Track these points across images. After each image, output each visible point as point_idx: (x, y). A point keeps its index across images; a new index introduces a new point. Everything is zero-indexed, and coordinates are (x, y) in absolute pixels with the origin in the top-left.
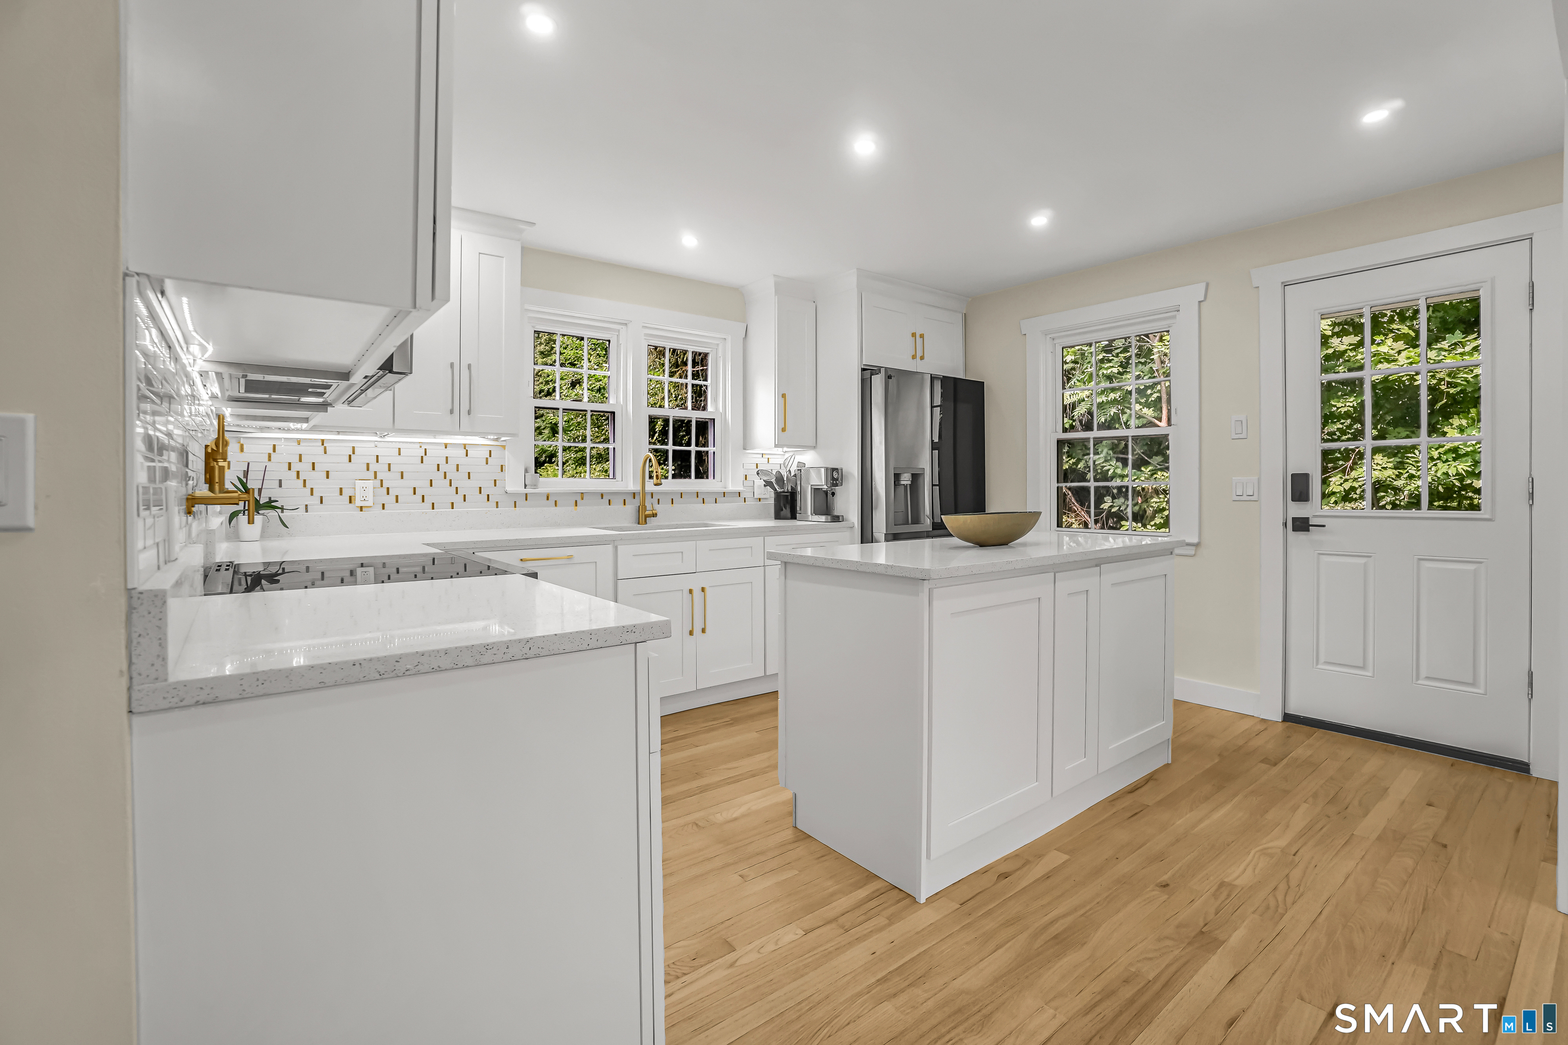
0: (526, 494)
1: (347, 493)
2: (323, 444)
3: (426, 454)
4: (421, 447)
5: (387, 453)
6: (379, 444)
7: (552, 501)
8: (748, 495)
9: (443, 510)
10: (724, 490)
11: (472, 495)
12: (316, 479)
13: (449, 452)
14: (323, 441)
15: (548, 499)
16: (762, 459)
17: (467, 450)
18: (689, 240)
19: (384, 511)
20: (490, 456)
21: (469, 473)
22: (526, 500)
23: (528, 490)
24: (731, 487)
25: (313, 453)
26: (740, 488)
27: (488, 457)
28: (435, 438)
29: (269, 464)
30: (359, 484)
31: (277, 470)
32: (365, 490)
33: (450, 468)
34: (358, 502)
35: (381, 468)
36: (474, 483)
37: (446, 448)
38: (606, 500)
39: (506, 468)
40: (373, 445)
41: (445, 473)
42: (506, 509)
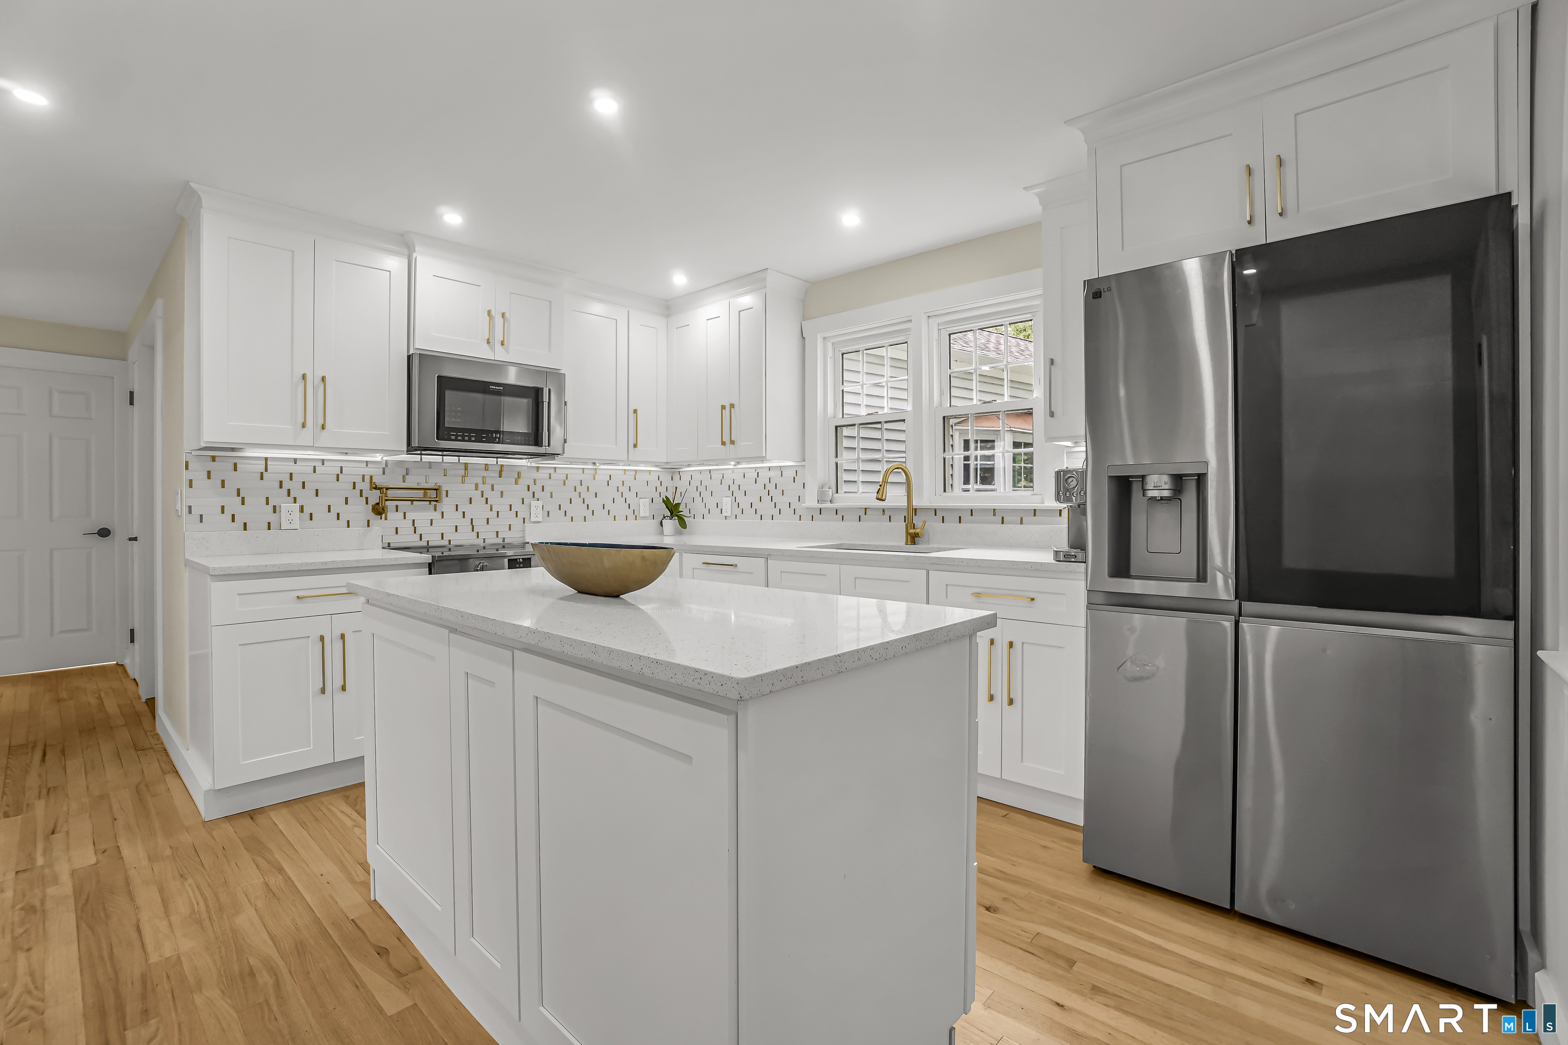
0: (820, 509)
1: (720, 507)
2: (710, 473)
3: (758, 477)
4: (756, 470)
5: (738, 477)
6: (735, 471)
7: (841, 516)
9: (767, 521)
11: (785, 510)
12: (707, 497)
13: (772, 474)
14: (710, 470)
15: (838, 514)
17: (782, 472)
19: (736, 521)
21: (783, 491)
22: (819, 514)
24: (1048, 503)
25: (706, 479)
27: (795, 476)
29: (688, 488)
30: (725, 500)
31: (691, 492)
32: (727, 505)
33: (771, 488)
34: (724, 514)
35: (735, 488)
36: (786, 500)
39: (807, 487)
40: (731, 470)
41: (769, 491)
42: (806, 521)
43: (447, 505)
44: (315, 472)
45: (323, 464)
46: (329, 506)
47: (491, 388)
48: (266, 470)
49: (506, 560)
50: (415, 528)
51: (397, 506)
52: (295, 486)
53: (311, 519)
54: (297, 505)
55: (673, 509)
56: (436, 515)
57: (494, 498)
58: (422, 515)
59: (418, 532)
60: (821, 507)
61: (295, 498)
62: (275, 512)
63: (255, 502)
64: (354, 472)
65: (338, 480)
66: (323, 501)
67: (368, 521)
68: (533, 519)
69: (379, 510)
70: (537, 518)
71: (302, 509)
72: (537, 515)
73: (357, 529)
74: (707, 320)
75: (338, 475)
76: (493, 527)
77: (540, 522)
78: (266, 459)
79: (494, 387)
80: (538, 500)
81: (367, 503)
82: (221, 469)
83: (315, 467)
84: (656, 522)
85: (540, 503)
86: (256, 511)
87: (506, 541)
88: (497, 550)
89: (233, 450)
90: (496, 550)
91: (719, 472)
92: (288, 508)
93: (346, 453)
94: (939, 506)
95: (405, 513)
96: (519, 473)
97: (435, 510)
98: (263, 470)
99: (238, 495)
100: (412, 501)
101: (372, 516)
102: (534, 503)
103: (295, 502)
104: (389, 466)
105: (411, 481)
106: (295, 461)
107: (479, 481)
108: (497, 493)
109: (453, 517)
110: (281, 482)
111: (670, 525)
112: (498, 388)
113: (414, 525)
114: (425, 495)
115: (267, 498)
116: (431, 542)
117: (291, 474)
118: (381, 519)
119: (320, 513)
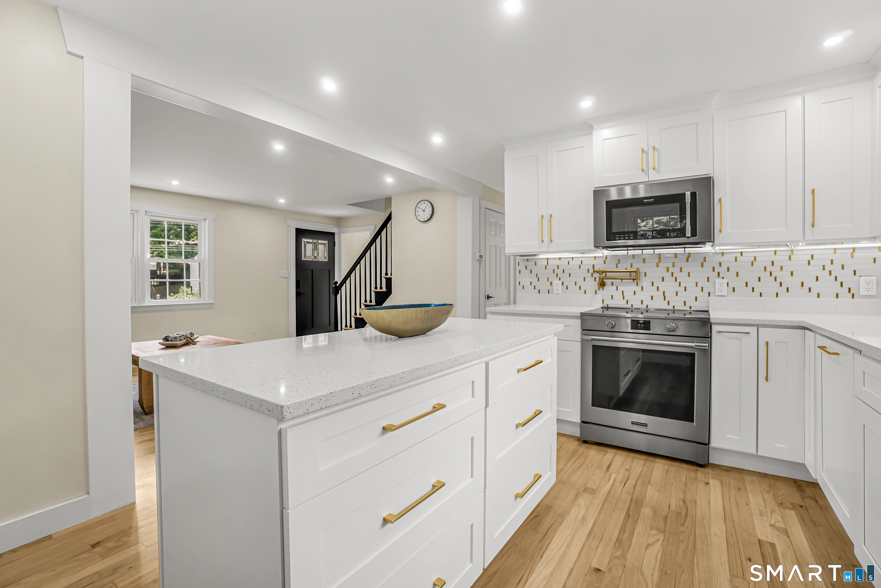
43: (645, 282)
44: (569, 264)
45: (573, 260)
46: (576, 282)
47: (645, 201)
48: (548, 264)
49: (629, 321)
50: (624, 296)
51: (612, 283)
52: (560, 271)
53: (567, 289)
54: (561, 282)
56: (638, 289)
57: (682, 277)
58: (629, 288)
59: (626, 299)
61: (560, 278)
62: (551, 285)
63: (543, 279)
64: (588, 263)
65: (579, 268)
66: (573, 279)
67: (596, 290)
68: (717, 293)
69: (602, 285)
70: (721, 292)
71: (563, 283)
72: (721, 290)
73: (589, 295)
75: (580, 265)
76: (681, 298)
77: (725, 296)
78: (548, 259)
79: (647, 200)
80: (723, 278)
81: (595, 281)
82: (530, 265)
83: (569, 261)
85: (725, 281)
86: (543, 285)
87: (676, 308)
88: (685, 315)
89: (534, 255)
90: (683, 315)
92: (557, 282)
93: (584, 253)
95: (617, 287)
96: (705, 258)
97: (637, 285)
98: (546, 265)
99: (537, 277)
100: (622, 279)
102: (718, 281)
103: (560, 280)
104: (608, 258)
105: (622, 267)
106: (560, 259)
107: (670, 265)
108: (685, 273)
109: (649, 289)
110: (554, 270)
112: (650, 200)
113: (623, 294)
114: (630, 276)
115: (548, 278)
117: (558, 266)
118: (603, 289)
119: (571, 286)
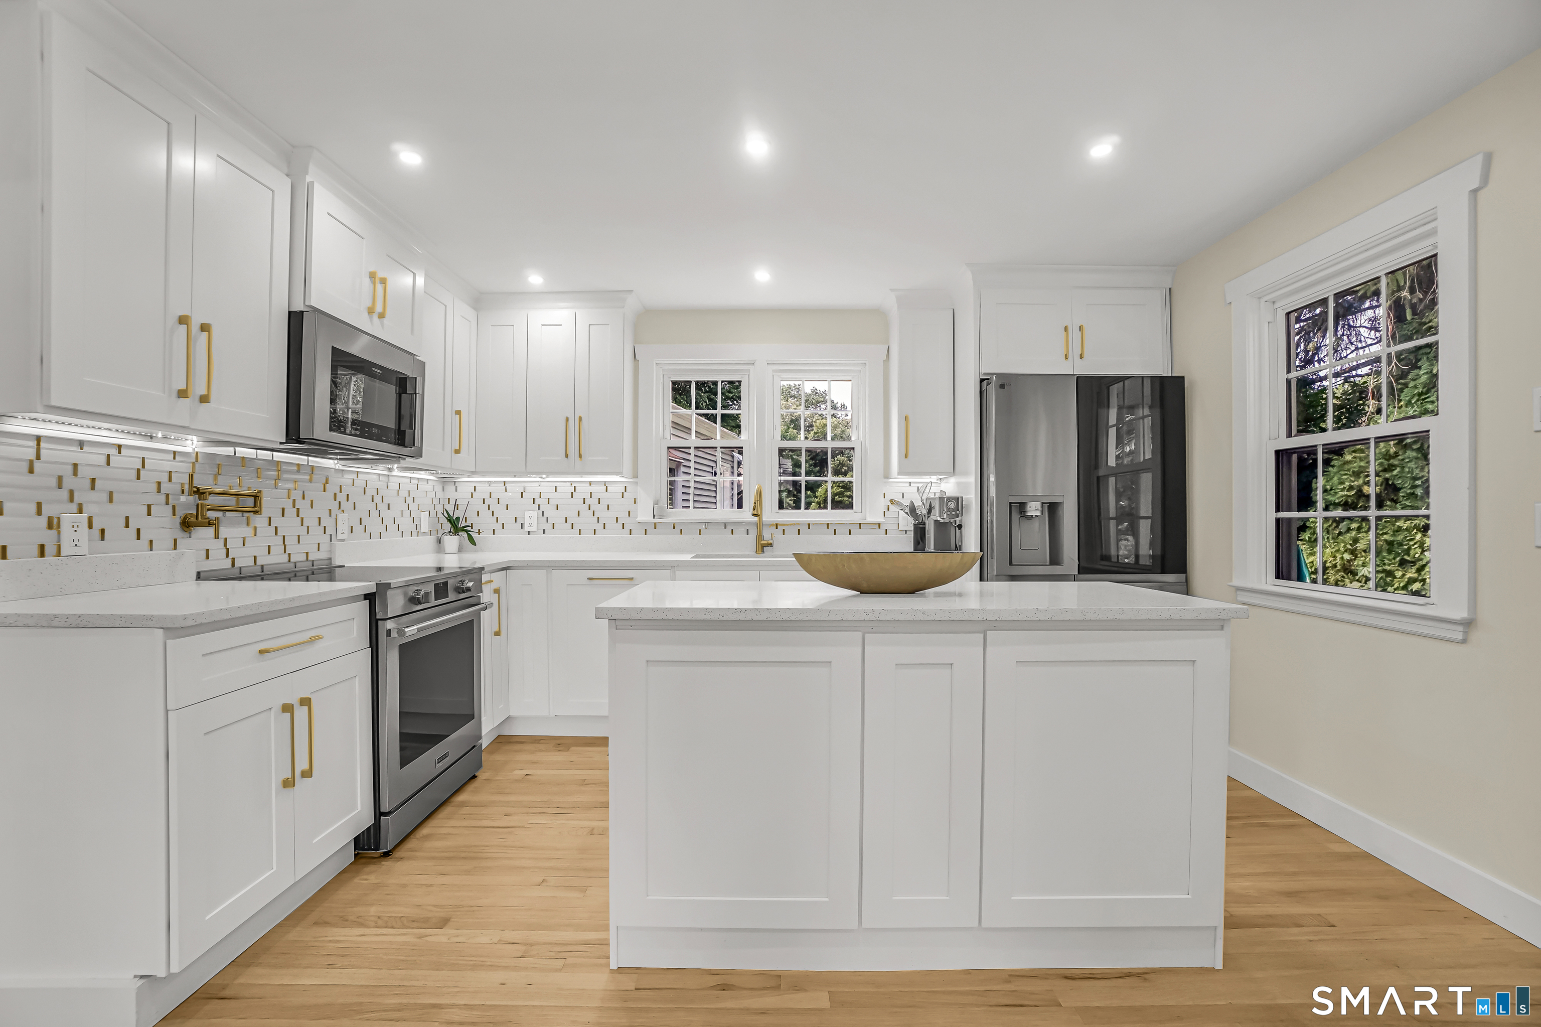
0: (655, 523)
1: (519, 521)
2: (505, 485)
3: (575, 491)
4: (571, 485)
5: (547, 490)
6: (542, 484)
7: (678, 530)
8: (891, 527)
9: (587, 535)
10: (861, 521)
11: (611, 524)
12: (499, 510)
13: (593, 488)
14: (505, 482)
15: (674, 528)
16: (910, 488)
17: (607, 487)
18: (762, 276)
19: (544, 535)
20: (625, 491)
21: (608, 505)
22: (655, 528)
23: (656, 520)
24: (870, 519)
25: (498, 491)
26: (880, 519)
27: (624, 492)
28: (582, 477)
29: (471, 500)
30: (527, 514)
31: (476, 504)
32: (531, 518)
33: (593, 502)
34: (526, 528)
35: (542, 502)
36: (612, 514)
37: (590, 485)
38: (729, 530)
39: (638, 501)
40: (537, 484)
41: (589, 505)
42: (638, 536)
43: (260, 517)
44: (108, 463)
45: (120, 452)
46: (127, 519)
47: (372, 370)
48: (38, 457)
50: (228, 550)
52: (80, 484)
53: (103, 538)
54: (84, 515)
55: (456, 526)
56: (248, 531)
57: (305, 509)
58: (235, 531)
59: (231, 556)
60: (655, 522)
61: (80, 505)
62: (50, 526)
64: (159, 465)
65: (138, 478)
66: (120, 510)
67: (175, 540)
68: (340, 536)
69: (189, 524)
70: (342, 534)
71: (90, 522)
72: (342, 530)
73: (163, 553)
74: (542, 325)
75: (138, 470)
76: (303, 548)
77: (343, 541)
79: (375, 370)
80: (343, 511)
81: (174, 514)
83: (108, 456)
84: (432, 539)
85: (345, 516)
86: (21, 526)
91: (521, 484)
92: (71, 521)
93: (149, 437)
94: (779, 521)
95: (217, 528)
96: (327, 476)
97: (249, 524)
100: (226, 510)
101: (179, 533)
102: (340, 515)
103: (80, 510)
104: (200, 460)
105: (223, 484)
106: (81, 444)
107: (291, 486)
108: (307, 502)
109: (265, 531)
110: (60, 478)
111: (452, 542)
112: (378, 371)
113: (225, 546)
115: (40, 505)
116: (245, 568)
117: (75, 465)
118: (190, 537)
119: (114, 529)
